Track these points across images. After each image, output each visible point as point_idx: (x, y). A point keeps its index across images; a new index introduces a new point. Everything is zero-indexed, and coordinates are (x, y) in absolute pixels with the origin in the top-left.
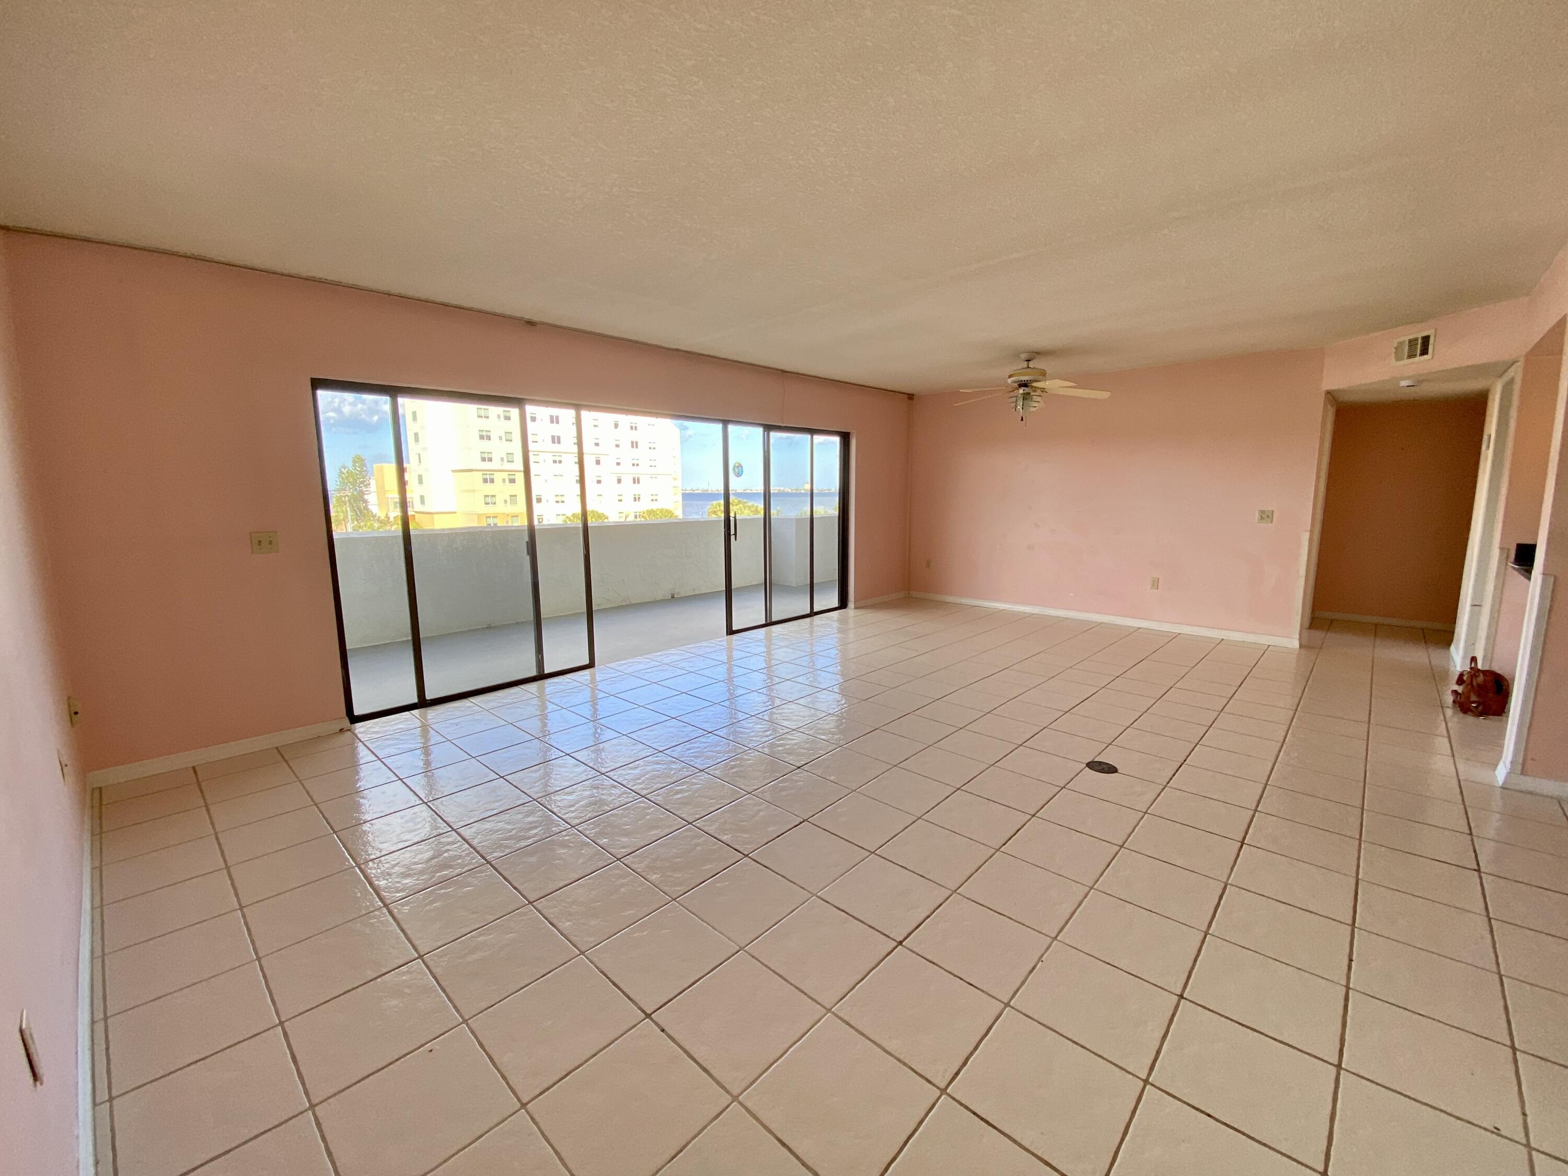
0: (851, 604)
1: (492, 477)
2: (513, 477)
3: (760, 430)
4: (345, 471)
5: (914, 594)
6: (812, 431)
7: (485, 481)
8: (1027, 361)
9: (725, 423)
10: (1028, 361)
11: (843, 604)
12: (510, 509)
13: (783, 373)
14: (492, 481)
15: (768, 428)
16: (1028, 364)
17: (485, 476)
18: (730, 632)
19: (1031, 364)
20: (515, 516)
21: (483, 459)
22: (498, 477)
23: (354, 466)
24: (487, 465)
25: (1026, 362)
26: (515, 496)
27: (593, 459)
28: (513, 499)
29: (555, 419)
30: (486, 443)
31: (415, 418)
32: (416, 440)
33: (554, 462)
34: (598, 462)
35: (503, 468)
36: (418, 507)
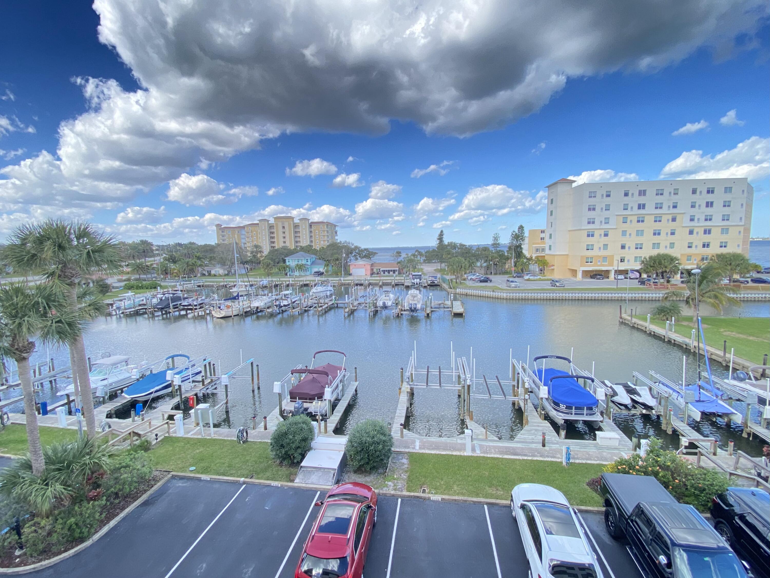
1: (593, 233)
7: (589, 235)
14: (593, 235)
17: (589, 233)
23: (519, 231)
24: (591, 226)
26: (607, 245)
27: (670, 217)
28: (606, 246)
29: (642, 193)
30: (592, 212)
31: (552, 202)
32: (551, 214)
33: (638, 221)
34: (674, 220)
35: (601, 227)
36: (547, 252)
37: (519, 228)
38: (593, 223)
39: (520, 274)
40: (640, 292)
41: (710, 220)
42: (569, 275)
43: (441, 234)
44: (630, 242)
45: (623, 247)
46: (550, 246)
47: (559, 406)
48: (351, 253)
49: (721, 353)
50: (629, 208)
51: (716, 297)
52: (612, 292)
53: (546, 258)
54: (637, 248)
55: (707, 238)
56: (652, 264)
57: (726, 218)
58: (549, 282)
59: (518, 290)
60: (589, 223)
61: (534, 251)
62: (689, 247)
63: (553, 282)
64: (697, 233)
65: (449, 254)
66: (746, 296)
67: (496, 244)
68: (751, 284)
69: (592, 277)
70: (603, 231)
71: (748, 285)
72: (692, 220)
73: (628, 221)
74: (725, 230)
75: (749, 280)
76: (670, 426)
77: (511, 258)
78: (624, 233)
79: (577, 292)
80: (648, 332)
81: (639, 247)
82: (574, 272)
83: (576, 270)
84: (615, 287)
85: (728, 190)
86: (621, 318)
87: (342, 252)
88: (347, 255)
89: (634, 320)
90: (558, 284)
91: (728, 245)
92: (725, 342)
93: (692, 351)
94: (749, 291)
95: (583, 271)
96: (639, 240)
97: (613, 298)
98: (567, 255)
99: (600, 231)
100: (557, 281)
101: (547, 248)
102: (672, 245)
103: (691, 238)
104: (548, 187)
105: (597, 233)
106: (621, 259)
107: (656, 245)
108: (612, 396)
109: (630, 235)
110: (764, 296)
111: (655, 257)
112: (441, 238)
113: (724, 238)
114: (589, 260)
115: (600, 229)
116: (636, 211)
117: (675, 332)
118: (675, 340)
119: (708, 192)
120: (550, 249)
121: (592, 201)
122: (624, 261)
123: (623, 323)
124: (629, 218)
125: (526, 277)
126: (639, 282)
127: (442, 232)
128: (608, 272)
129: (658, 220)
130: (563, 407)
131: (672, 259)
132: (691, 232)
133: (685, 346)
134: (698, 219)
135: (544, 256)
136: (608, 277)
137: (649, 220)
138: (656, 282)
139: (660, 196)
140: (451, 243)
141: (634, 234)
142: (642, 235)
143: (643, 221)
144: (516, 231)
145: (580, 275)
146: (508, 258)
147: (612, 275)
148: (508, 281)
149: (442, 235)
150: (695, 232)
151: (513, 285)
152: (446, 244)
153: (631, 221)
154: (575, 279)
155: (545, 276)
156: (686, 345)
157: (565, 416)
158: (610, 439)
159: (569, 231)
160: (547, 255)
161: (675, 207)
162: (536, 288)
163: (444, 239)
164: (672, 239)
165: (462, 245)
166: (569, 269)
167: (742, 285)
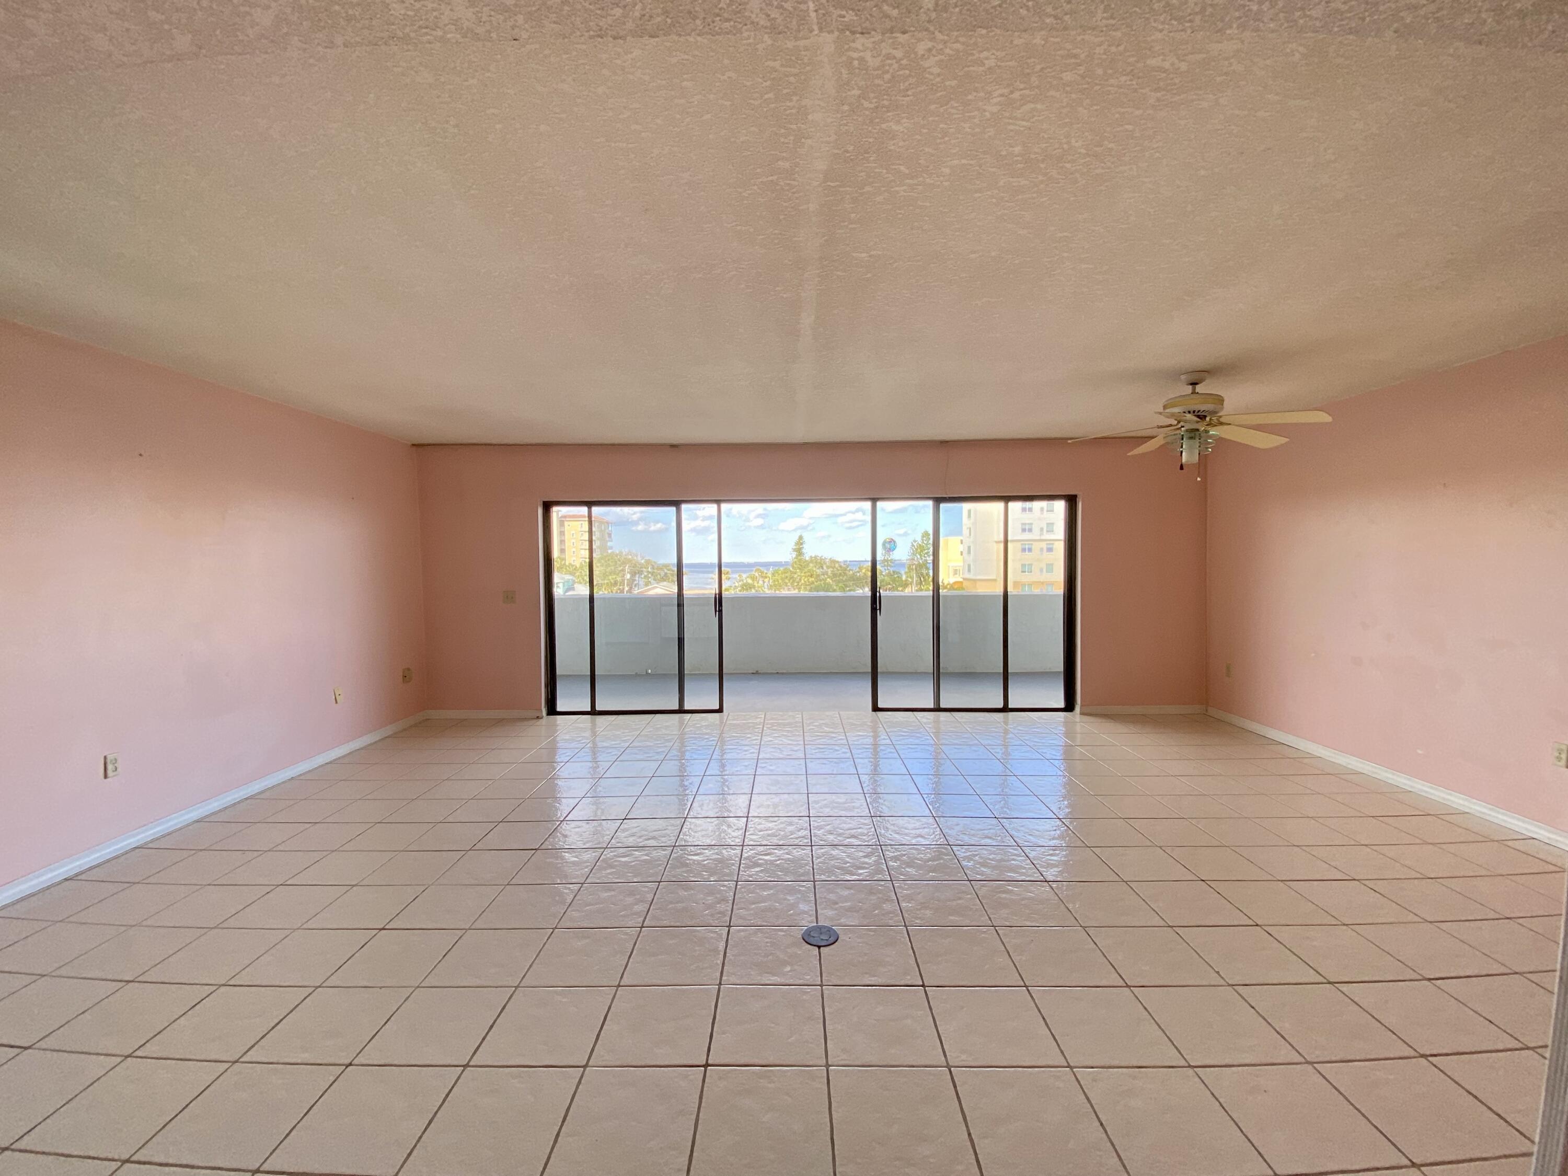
0: (1078, 708)
1: (1030, 546)
2: (1051, 546)
3: (930, 503)
4: (915, 544)
5: (1212, 711)
6: (1007, 499)
7: (1024, 550)
8: (1192, 384)
9: (874, 500)
10: (1194, 384)
11: (1069, 706)
12: (1045, 577)
13: (944, 443)
14: (1030, 550)
15: (938, 501)
16: (1194, 389)
17: (1024, 546)
18: (876, 708)
19: (1199, 388)
20: (1051, 584)
21: (1024, 530)
22: (1036, 546)
23: (923, 540)
24: (1027, 536)
25: (1191, 387)
26: (1052, 565)
35: (1043, 538)
36: (966, 575)
37: (923, 537)
38: (1030, 530)
43: (800, 542)
46: (969, 566)
48: (640, 573)
53: (965, 585)
65: (811, 576)
67: (887, 561)
87: (623, 570)
88: (633, 574)
112: (799, 550)
120: (969, 570)
127: (801, 538)
135: (962, 582)
140: (816, 557)
144: (919, 539)
149: (802, 544)
152: (807, 558)
163: (804, 551)
165: (833, 562)
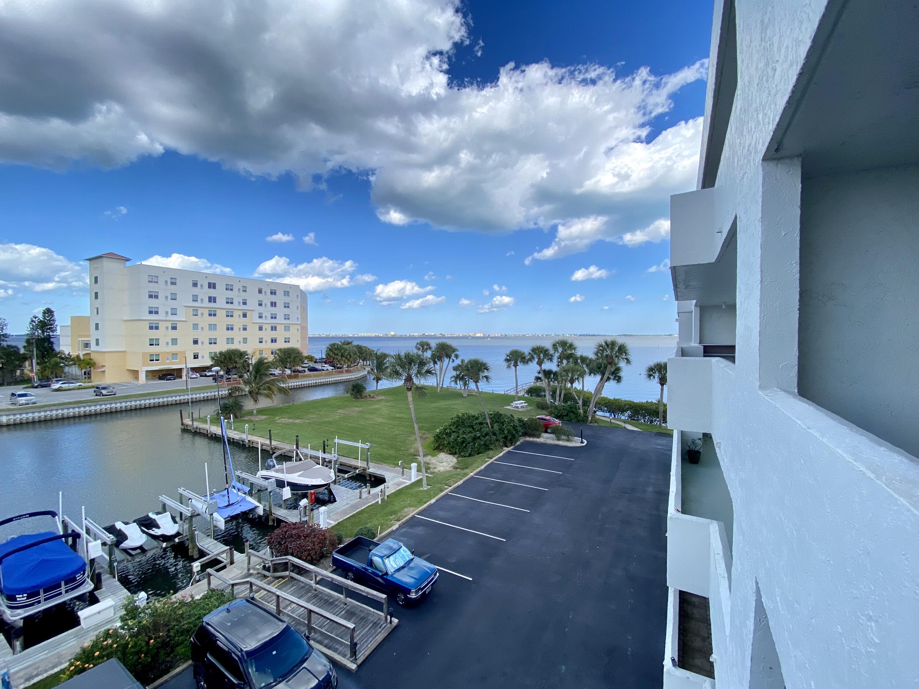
2: (175, 325)
12: (171, 349)
26: (176, 339)
27: (241, 313)
28: (174, 341)
29: (212, 286)
30: (153, 300)
31: (96, 281)
32: (96, 297)
33: (210, 315)
34: (245, 315)
35: (167, 319)
36: (93, 347)
37: (44, 313)
39: (45, 382)
40: (212, 391)
41: (275, 318)
42: (128, 378)
44: (204, 336)
45: (196, 342)
46: (97, 340)
47: (15, 600)
49: (268, 442)
50: (199, 300)
51: (270, 389)
52: (180, 394)
53: (92, 356)
54: (211, 343)
55: (274, 334)
56: (223, 360)
57: (287, 317)
58: (92, 390)
59: (32, 408)
60: (151, 312)
61: (81, 347)
62: (261, 342)
63: (98, 390)
64: (266, 329)
66: (303, 383)
68: (307, 372)
69: (160, 378)
70: (170, 323)
71: (305, 373)
72: (260, 317)
73: (199, 314)
74: (287, 328)
75: (306, 369)
76: (196, 549)
77: (31, 358)
78: (195, 326)
79: (133, 399)
80: (209, 435)
81: (213, 342)
82: (135, 373)
83: (138, 371)
84: (185, 388)
85: (287, 293)
86: (182, 424)
89: (196, 424)
90: (104, 392)
91: (291, 340)
92: (270, 431)
93: (247, 446)
94: (305, 379)
95: (147, 371)
96: (213, 334)
97: (182, 401)
98: (125, 352)
99: (168, 322)
100: (104, 388)
101: (93, 343)
102: (245, 340)
103: (261, 334)
104: (90, 260)
105: (162, 325)
106: (195, 356)
107: (230, 340)
108: (117, 544)
109: (202, 328)
110: (315, 381)
111: (225, 352)
113: (287, 334)
114: (154, 358)
115: (165, 321)
116: (206, 304)
117: (235, 429)
118: (233, 439)
119: (272, 293)
120: (97, 344)
121: (153, 287)
122: (197, 358)
123: (185, 430)
124: (200, 311)
125: (56, 386)
126: (213, 379)
128: (180, 370)
129: (230, 315)
130: (21, 598)
131: (242, 355)
132: (261, 329)
133: (241, 443)
134: (266, 317)
135: (90, 354)
136: (181, 377)
137: (221, 314)
138: (230, 378)
139: (230, 292)
141: (206, 328)
142: (215, 329)
143: (215, 315)
144: (41, 317)
145: (142, 377)
146: (24, 358)
147: (184, 373)
148: (13, 395)
150: (264, 329)
151: (23, 400)
153: (202, 314)
154: (136, 383)
155: (91, 382)
156: (243, 441)
157: (25, 612)
158: (99, 613)
159: (125, 321)
160: (93, 352)
161: (245, 303)
162: (67, 401)
164: (244, 334)
166: (128, 370)
167: (300, 374)
